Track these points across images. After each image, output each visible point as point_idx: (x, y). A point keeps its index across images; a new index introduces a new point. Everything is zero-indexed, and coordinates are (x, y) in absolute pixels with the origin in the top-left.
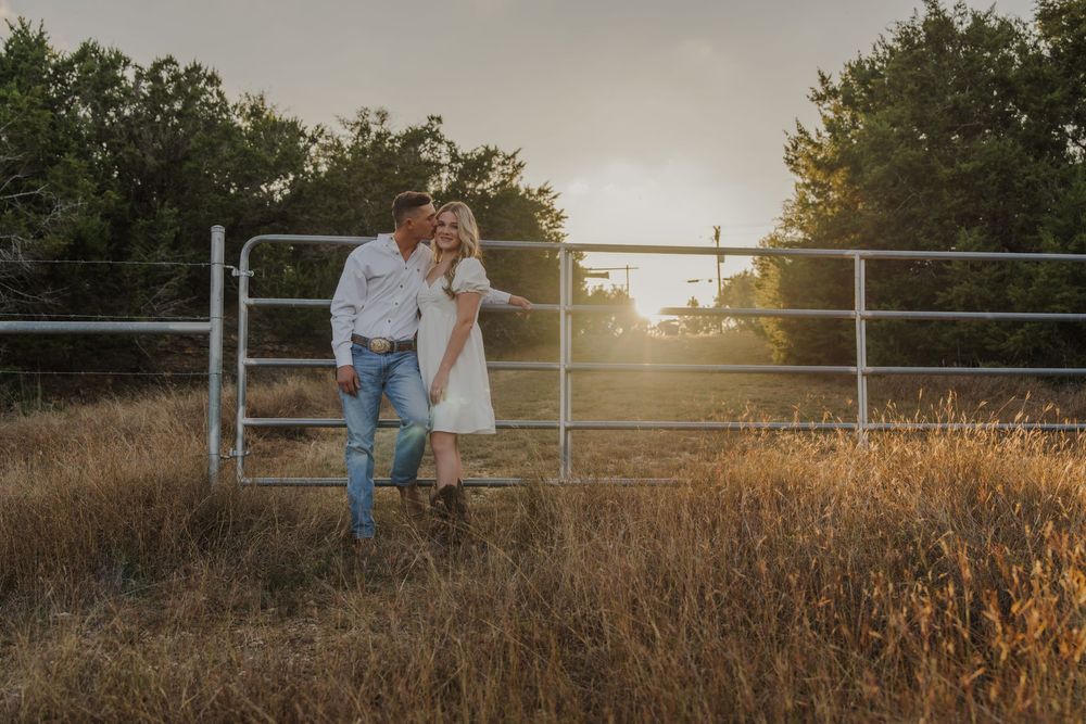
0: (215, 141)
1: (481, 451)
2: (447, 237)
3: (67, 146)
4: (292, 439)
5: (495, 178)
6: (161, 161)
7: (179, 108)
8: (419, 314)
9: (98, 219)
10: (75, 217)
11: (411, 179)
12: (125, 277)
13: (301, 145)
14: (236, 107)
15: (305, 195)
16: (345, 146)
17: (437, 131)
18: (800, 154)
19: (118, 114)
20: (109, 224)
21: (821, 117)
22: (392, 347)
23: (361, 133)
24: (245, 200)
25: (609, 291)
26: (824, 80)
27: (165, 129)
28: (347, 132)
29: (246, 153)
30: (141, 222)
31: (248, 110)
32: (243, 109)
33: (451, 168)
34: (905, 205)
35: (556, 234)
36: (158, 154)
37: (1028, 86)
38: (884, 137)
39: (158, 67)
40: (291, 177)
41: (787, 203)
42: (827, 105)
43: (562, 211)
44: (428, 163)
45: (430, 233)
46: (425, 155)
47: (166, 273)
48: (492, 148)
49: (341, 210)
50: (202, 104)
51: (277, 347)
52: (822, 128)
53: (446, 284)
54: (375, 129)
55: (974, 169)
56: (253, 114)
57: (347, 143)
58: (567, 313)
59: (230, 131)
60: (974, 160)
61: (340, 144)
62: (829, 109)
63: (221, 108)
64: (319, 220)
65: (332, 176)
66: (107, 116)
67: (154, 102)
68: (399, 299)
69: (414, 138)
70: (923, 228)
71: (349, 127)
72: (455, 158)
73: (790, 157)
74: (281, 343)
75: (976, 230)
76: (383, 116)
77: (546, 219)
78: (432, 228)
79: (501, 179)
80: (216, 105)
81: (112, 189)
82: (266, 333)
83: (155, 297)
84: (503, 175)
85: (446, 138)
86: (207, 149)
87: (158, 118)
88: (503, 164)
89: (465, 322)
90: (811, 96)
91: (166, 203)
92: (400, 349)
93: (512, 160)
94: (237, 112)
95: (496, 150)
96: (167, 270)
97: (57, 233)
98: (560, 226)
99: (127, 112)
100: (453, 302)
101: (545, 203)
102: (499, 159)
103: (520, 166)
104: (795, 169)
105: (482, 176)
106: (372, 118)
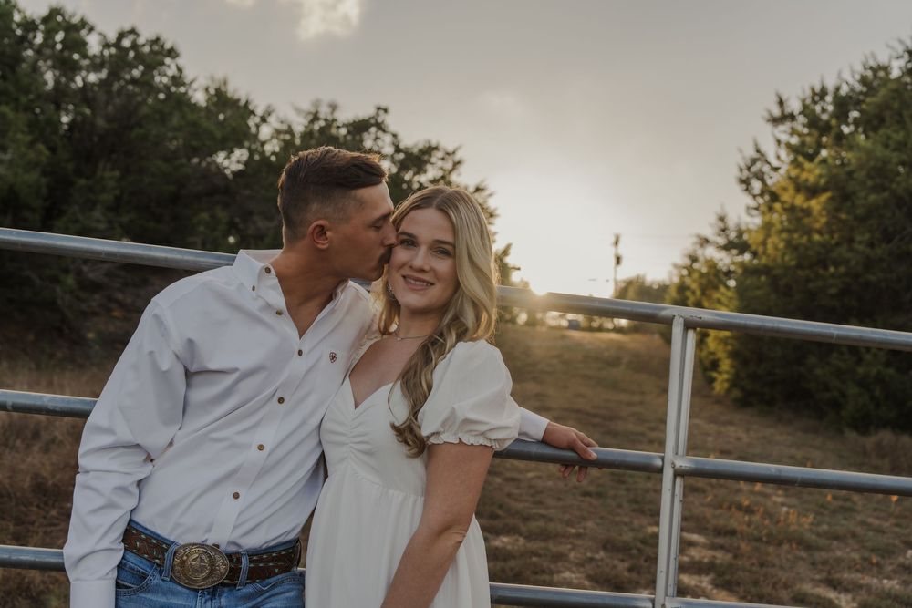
0: (167, 112)
2: (418, 278)
5: (432, 173)
6: (112, 125)
7: (136, 76)
8: (321, 468)
9: (36, 175)
13: (252, 124)
14: (192, 81)
16: (295, 132)
17: (383, 121)
19: (83, 79)
20: (47, 180)
21: (777, 140)
22: (234, 573)
23: (311, 121)
26: (781, 103)
28: (300, 120)
30: (82, 182)
31: (211, 92)
33: (394, 159)
39: (121, 36)
42: (781, 128)
43: (496, 209)
45: (374, 263)
46: (370, 144)
48: (434, 143)
53: (401, 414)
57: (298, 129)
59: (184, 102)
61: (291, 129)
62: (784, 132)
65: (279, 156)
66: (72, 80)
68: (269, 435)
69: (360, 127)
71: (302, 115)
72: (398, 150)
73: (743, 177)
76: (334, 107)
78: (381, 251)
79: (440, 173)
80: (173, 77)
84: (442, 169)
85: (391, 129)
88: (443, 159)
89: (444, 529)
90: (767, 117)
92: (255, 575)
93: (452, 157)
95: (438, 146)
100: (418, 464)
102: (440, 154)
103: (459, 163)
104: (748, 189)
105: (420, 169)
106: (324, 108)
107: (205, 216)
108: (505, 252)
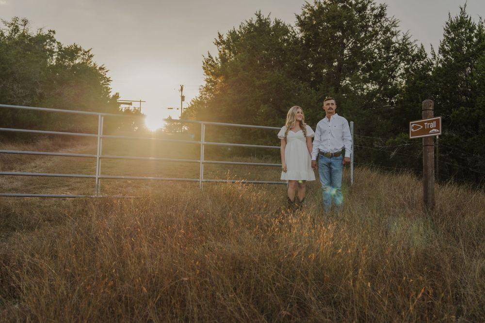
1: (67, 184)
11: (39, 58)
16: (5, 35)
17: (53, 37)
18: (209, 66)
21: (218, 52)
23: (14, 29)
25: (132, 110)
26: (220, 36)
28: (7, 27)
33: (59, 54)
35: (106, 87)
41: (201, 87)
43: (110, 78)
44: (48, 51)
46: (47, 47)
48: (78, 47)
52: (218, 57)
54: (21, 28)
55: (267, 82)
57: (7, 34)
58: (101, 138)
61: (3, 34)
62: (221, 48)
69: (41, 38)
71: (8, 25)
72: (60, 48)
73: (205, 67)
75: (266, 106)
76: (25, 22)
77: (102, 81)
79: (82, 61)
84: (83, 59)
85: (57, 40)
88: (84, 54)
90: (215, 42)
93: (88, 53)
95: (80, 48)
98: (108, 84)
101: (102, 74)
102: (82, 52)
103: (91, 56)
104: (206, 72)
105: (73, 58)
106: (20, 22)
108: (117, 97)
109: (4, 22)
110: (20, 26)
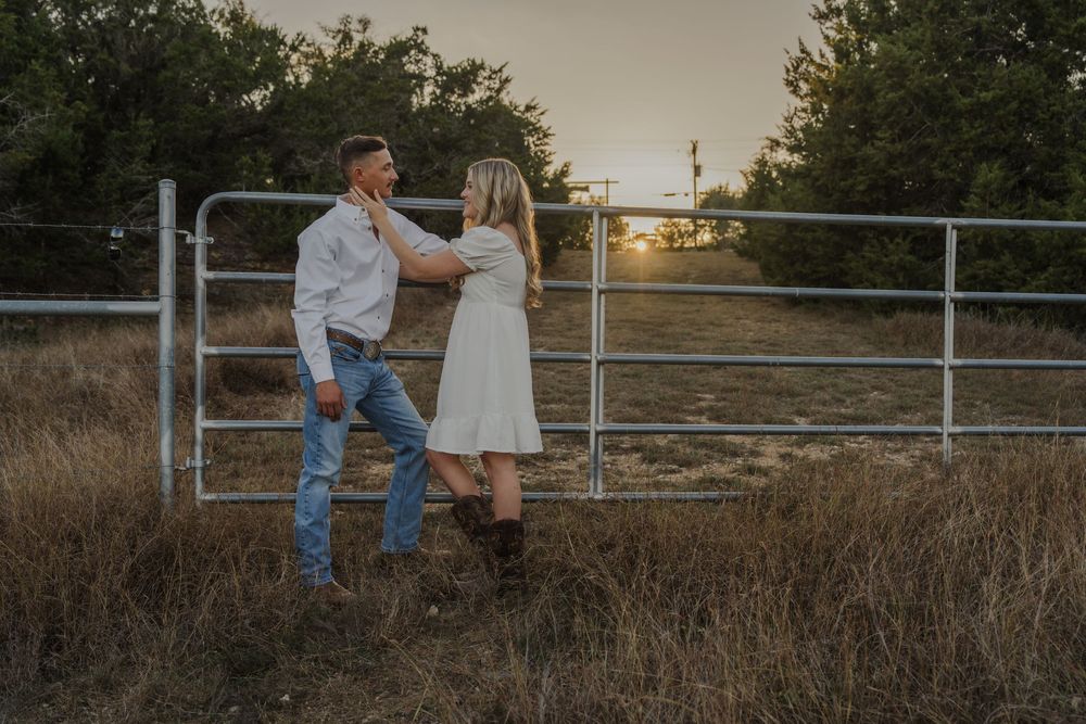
0: (192, 49)
3: (35, 51)
4: (270, 391)
5: (477, 95)
6: (136, 69)
7: (155, 12)
9: (70, 130)
10: (42, 129)
11: (395, 94)
12: (99, 192)
13: (281, 54)
14: (214, 11)
15: (286, 107)
16: (326, 55)
17: (422, 42)
18: (801, 75)
19: (91, 17)
20: (81, 135)
21: (822, 37)
23: (343, 42)
24: (224, 112)
27: (139, 35)
28: (329, 40)
29: (224, 62)
30: (115, 133)
31: (227, 15)
32: (222, 15)
33: (436, 81)
34: (920, 135)
35: (542, 152)
36: (132, 61)
37: (1058, 9)
38: (901, 62)
40: (272, 88)
42: (829, 24)
43: (549, 128)
44: (413, 76)
46: (411, 68)
47: (141, 188)
48: (478, 62)
49: (323, 124)
50: (178, 8)
51: (258, 265)
52: (825, 48)
54: (357, 38)
55: (994, 97)
56: (232, 19)
57: (329, 52)
58: (600, 293)
59: (209, 38)
60: (993, 88)
61: (321, 53)
62: (832, 28)
63: (198, 14)
64: (300, 133)
65: (314, 87)
66: (80, 19)
67: (127, 6)
69: (398, 50)
70: (938, 160)
71: (331, 34)
72: (440, 71)
73: (790, 78)
74: (262, 261)
76: (365, 24)
77: (533, 136)
79: (488, 93)
80: (192, 10)
81: (83, 100)
82: (247, 251)
83: (131, 212)
84: (489, 89)
85: (431, 50)
86: (183, 57)
87: (133, 23)
88: (490, 78)
90: (813, 14)
91: (142, 114)
93: (499, 74)
94: (216, 17)
95: (483, 64)
96: (144, 184)
97: (24, 146)
98: (547, 144)
99: (100, 16)
101: (532, 119)
102: (486, 74)
103: (507, 80)
104: (795, 91)
105: (467, 90)
106: (355, 26)
107: (246, 159)
108: (564, 173)
109: (325, 29)
110: (354, 34)
